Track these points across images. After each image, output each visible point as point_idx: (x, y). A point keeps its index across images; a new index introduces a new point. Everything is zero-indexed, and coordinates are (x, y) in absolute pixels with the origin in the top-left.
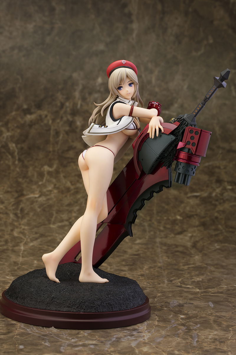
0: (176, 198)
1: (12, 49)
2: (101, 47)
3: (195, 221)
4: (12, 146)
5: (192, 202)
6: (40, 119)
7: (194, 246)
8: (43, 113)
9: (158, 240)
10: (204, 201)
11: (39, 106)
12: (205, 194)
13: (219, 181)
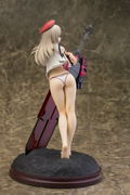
0: (101, 102)
1: (3, 13)
2: (55, 13)
3: (112, 116)
4: (4, 71)
5: (110, 104)
6: (20, 55)
7: (112, 130)
8: (22, 51)
9: (91, 127)
10: (117, 103)
11: (19, 48)
12: (117, 99)
13: (125, 92)
